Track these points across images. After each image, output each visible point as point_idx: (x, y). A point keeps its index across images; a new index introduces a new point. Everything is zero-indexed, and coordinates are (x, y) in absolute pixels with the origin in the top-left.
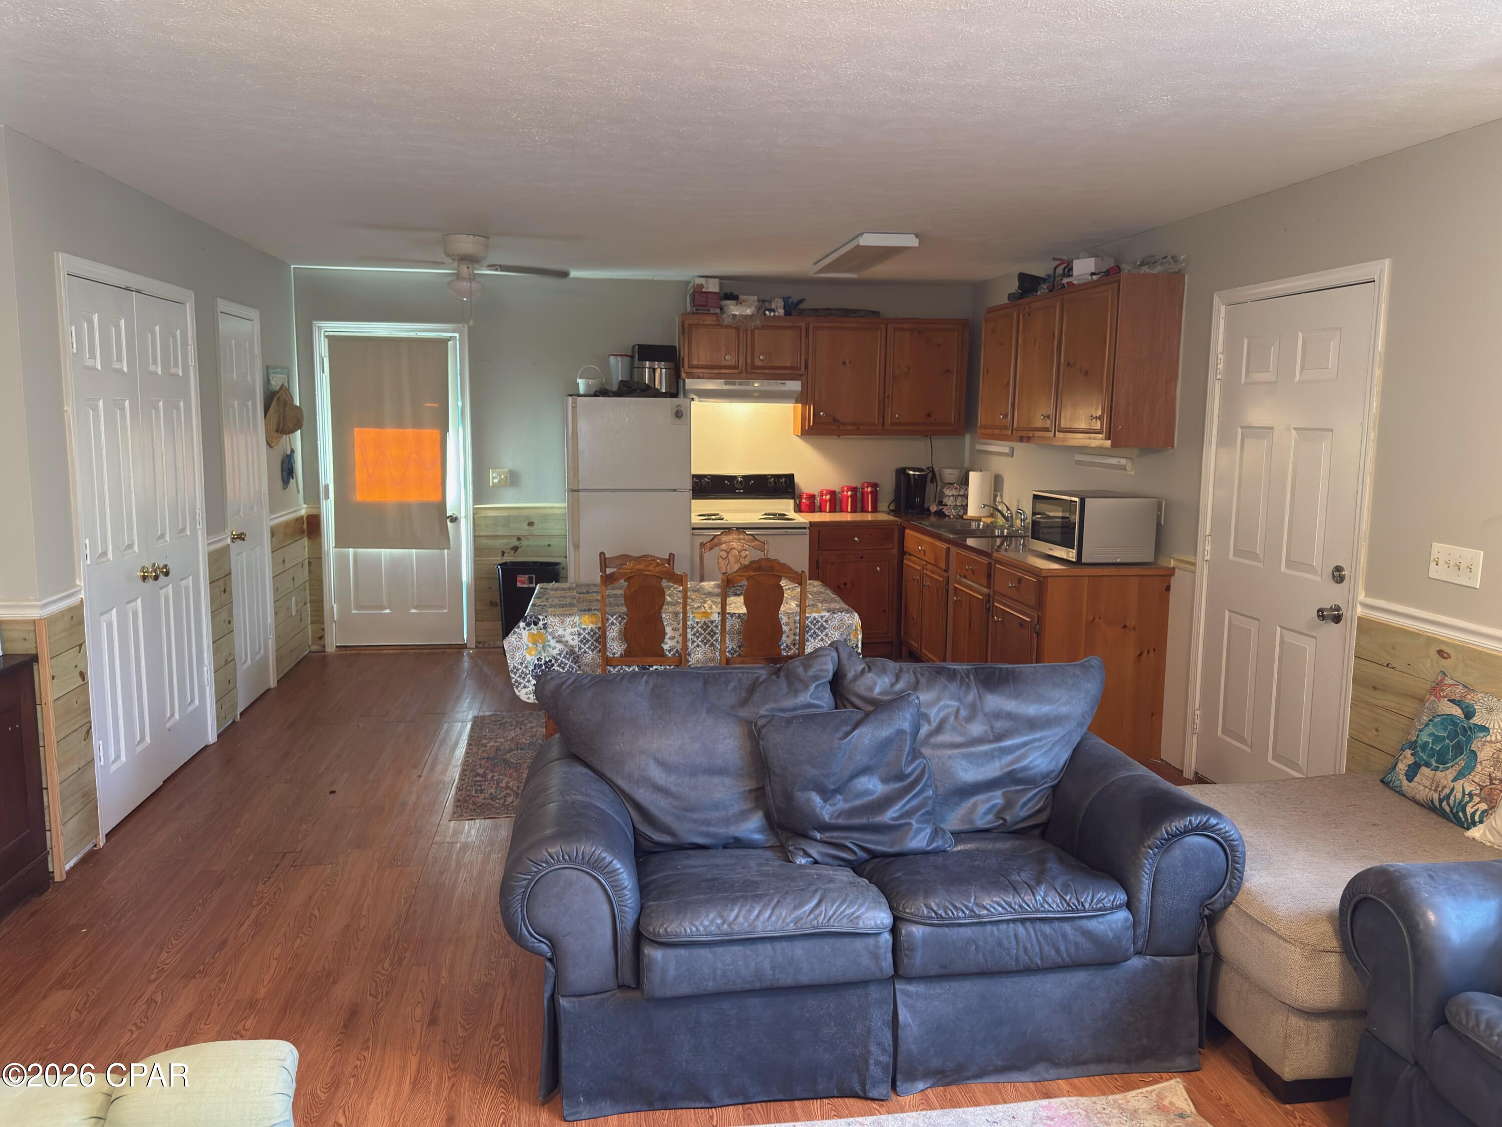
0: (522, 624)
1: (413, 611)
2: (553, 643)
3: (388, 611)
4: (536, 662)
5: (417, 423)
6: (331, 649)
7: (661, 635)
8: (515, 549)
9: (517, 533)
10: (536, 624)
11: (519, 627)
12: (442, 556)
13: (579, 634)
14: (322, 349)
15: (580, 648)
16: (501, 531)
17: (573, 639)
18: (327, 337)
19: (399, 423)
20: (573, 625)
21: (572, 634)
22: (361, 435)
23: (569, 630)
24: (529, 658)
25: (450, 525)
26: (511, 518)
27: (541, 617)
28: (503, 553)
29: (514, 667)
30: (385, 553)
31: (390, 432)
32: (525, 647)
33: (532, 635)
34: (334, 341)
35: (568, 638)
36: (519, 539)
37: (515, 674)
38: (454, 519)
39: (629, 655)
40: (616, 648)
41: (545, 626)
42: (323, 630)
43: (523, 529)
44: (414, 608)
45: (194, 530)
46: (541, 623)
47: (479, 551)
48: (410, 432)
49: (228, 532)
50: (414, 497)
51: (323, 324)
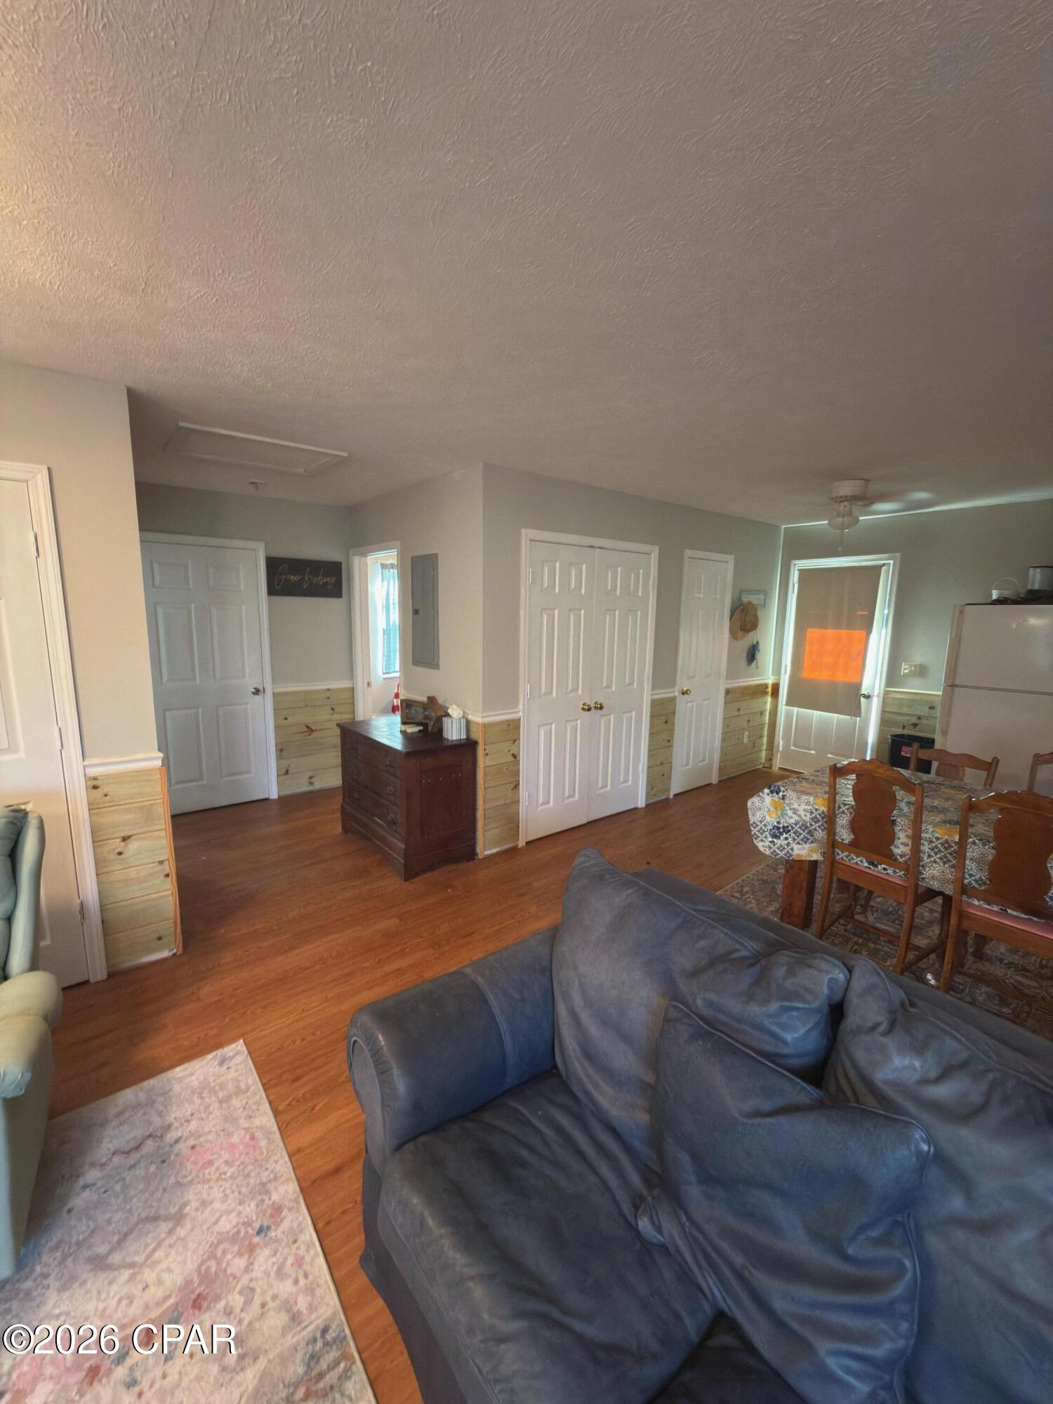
0: (766, 791)
1: (830, 756)
2: (790, 813)
3: (813, 752)
4: (775, 824)
5: (850, 626)
6: (775, 768)
7: (891, 838)
8: (915, 725)
9: (918, 713)
10: (777, 793)
11: (763, 792)
12: (856, 720)
13: (812, 813)
14: (795, 577)
15: (811, 825)
16: (905, 710)
17: (805, 815)
18: (798, 570)
19: (837, 626)
20: (808, 803)
21: (805, 810)
22: (813, 633)
23: (803, 807)
24: (768, 819)
25: (862, 699)
26: (915, 700)
27: (782, 789)
28: (904, 727)
29: (754, 823)
30: (816, 714)
31: (830, 632)
32: (766, 810)
33: (774, 804)
34: (802, 572)
35: (802, 813)
36: (919, 718)
37: (755, 828)
38: (868, 697)
39: (855, 846)
40: (845, 835)
41: (783, 798)
42: (772, 755)
43: (924, 711)
44: (832, 754)
45: (641, 684)
46: (781, 794)
47: (884, 722)
48: (844, 632)
49: (677, 688)
50: (840, 677)
51: (797, 562)
